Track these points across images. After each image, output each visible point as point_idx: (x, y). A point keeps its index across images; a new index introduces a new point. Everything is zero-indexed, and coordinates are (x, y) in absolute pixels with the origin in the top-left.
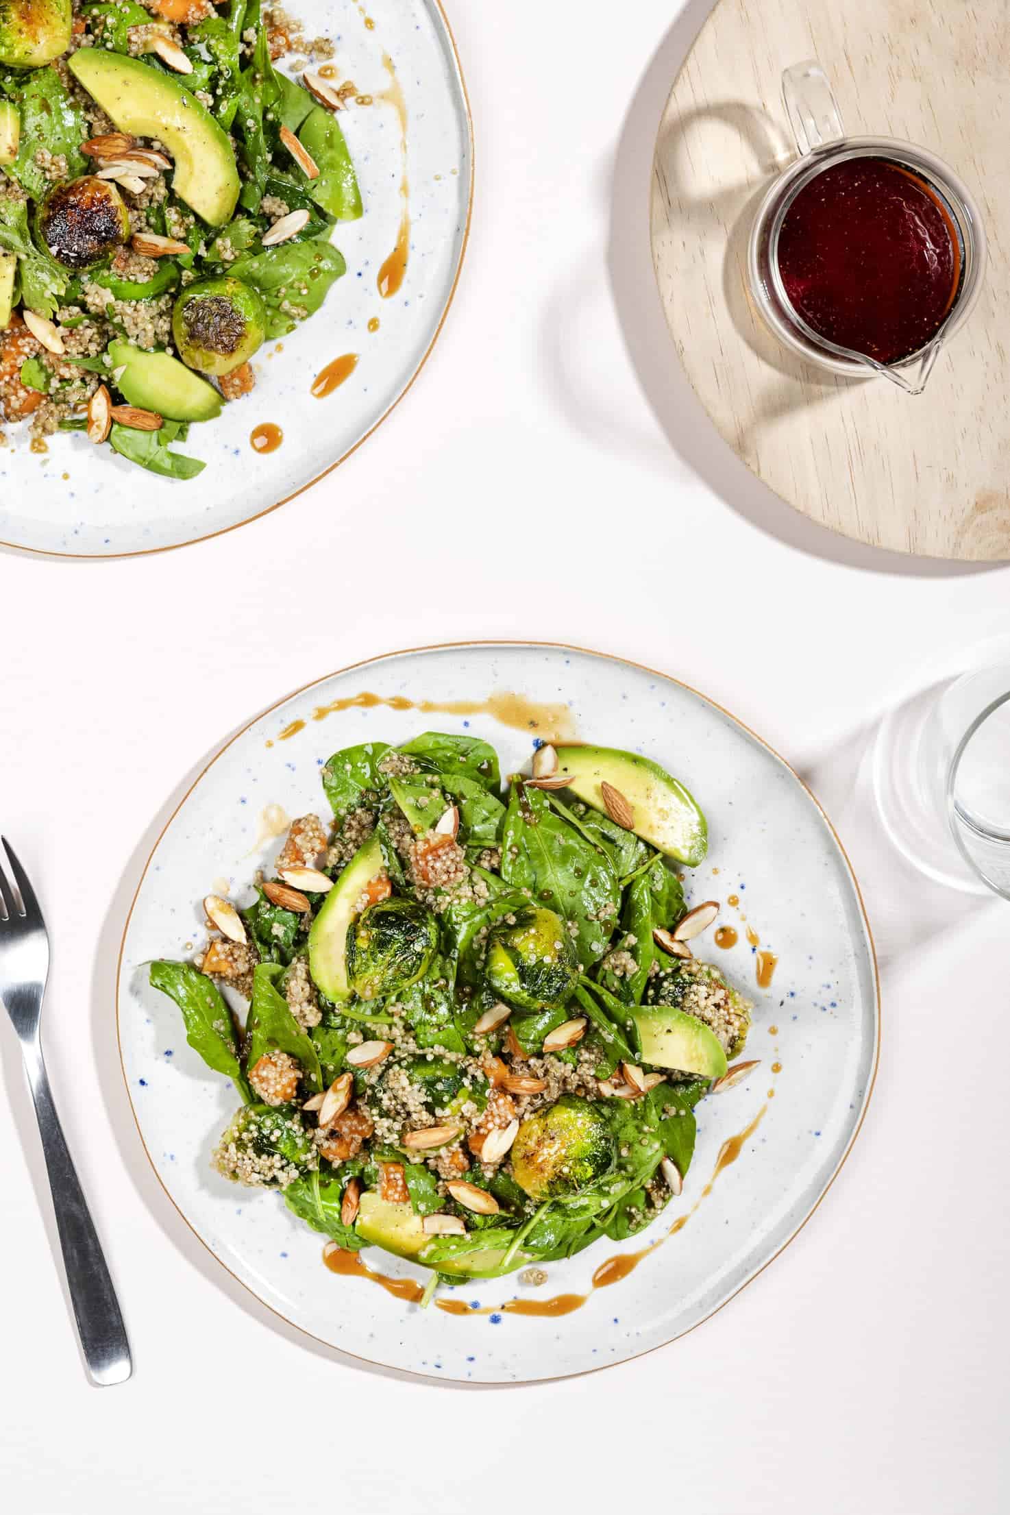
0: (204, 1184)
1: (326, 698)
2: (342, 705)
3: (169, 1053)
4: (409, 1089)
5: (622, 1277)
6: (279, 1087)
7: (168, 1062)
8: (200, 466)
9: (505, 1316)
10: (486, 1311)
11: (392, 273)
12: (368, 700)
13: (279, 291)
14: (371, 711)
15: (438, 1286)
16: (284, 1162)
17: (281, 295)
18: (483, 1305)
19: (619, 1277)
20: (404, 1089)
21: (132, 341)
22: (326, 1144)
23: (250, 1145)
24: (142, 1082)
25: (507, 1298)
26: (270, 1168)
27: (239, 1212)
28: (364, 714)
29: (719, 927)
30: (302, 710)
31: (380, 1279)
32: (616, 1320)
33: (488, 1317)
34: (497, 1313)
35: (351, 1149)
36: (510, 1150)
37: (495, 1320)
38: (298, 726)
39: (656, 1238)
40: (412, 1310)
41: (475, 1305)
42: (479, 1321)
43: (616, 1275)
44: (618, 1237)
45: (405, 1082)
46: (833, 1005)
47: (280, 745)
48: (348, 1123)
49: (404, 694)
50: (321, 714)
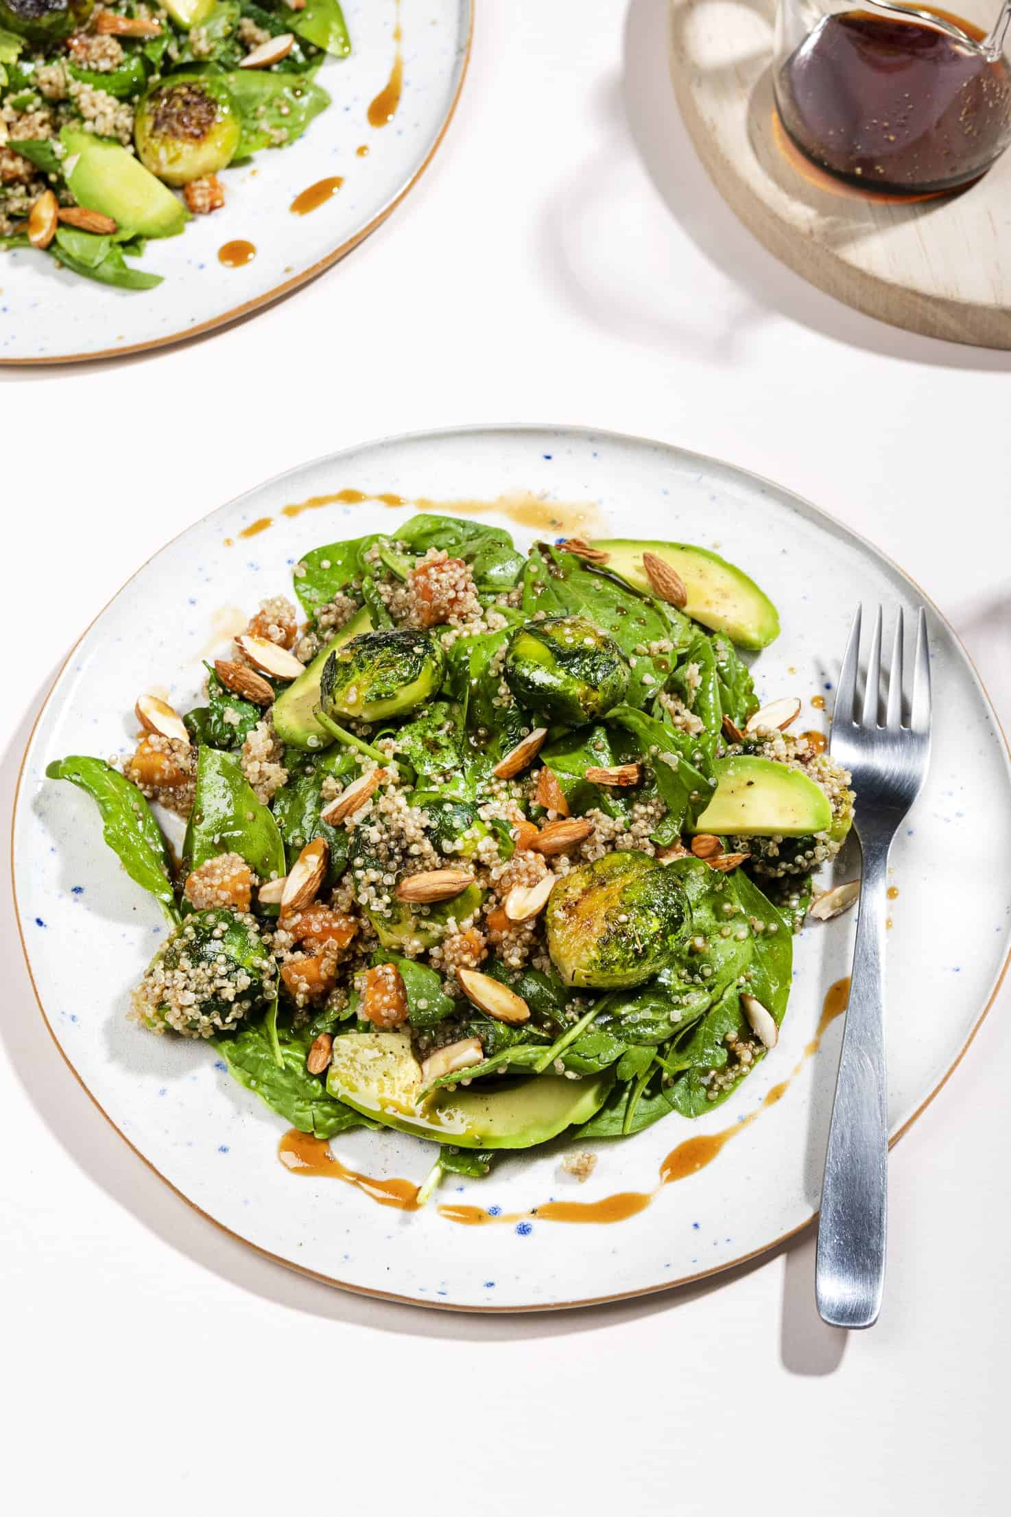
0: (115, 1054)
1: (298, 496)
2: (317, 502)
3: (78, 890)
4: (406, 810)
5: (702, 1166)
6: (227, 878)
7: (76, 900)
8: (158, 280)
9: (537, 1224)
10: (510, 1218)
11: (381, 109)
12: (351, 497)
13: (256, 110)
14: (353, 508)
15: (441, 1183)
16: (231, 967)
17: (258, 114)
18: (506, 1210)
19: (698, 1165)
20: (399, 810)
21: (88, 125)
22: (288, 957)
23: (184, 954)
24: (39, 922)
25: (541, 1201)
26: (211, 979)
27: (163, 1092)
28: (347, 512)
29: (802, 732)
30: (271, 508)
31: (359, 1179)
32: (696, 1225)
33: (513, 1227)
34: (526, 1221)
35: (323, 966)
36: (546, 906)
37: (524, 1230)
38: (262, 525)
39: (746, 1112)
40: (405, 1222)
41: (495, 1211)
42: (499, 1233)
43: (694, 1164)
44: (691, 1112)
45: (402, 801)
46: (959, 815)
47: (240, 543)
48: (320, 916)
49: (395, 491)
50: (292, 511)
